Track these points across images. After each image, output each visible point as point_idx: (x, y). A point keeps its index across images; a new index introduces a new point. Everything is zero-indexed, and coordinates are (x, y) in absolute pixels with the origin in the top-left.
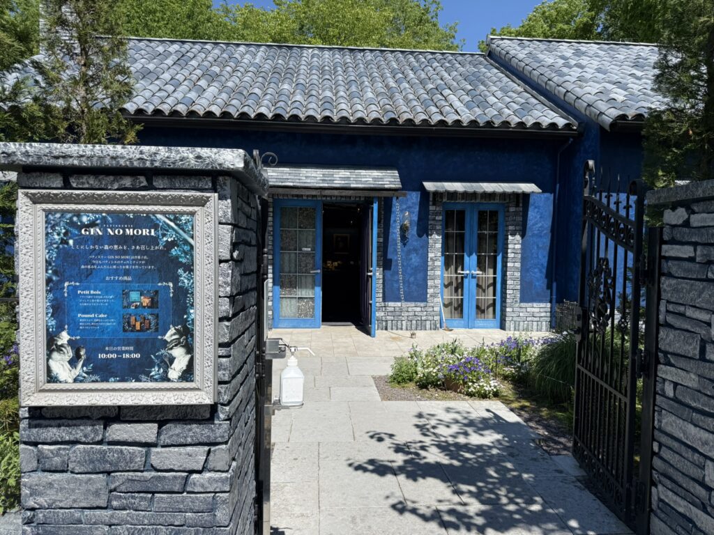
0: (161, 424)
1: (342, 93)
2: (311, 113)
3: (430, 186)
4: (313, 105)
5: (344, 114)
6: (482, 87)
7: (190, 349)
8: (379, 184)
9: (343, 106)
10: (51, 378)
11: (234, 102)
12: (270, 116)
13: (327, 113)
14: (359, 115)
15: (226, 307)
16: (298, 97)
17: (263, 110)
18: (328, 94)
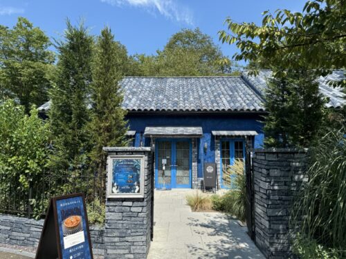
0: (133, 202)
1: (181, 99)
2: (169, 108)
3: (214, 133)
4: (170, 105)
5: (181, 108)
6: (236, 93)
7: (139, 186)
8: (195, 133)
9: (181, 105)
10: (113, 192)
11: (142, 105)
12: (155, 110)
13: (175, 108)
14: (187, 108)
15: (146, 178)
16: (165, 101)
17: (152, 108)
18: (176, 99)
